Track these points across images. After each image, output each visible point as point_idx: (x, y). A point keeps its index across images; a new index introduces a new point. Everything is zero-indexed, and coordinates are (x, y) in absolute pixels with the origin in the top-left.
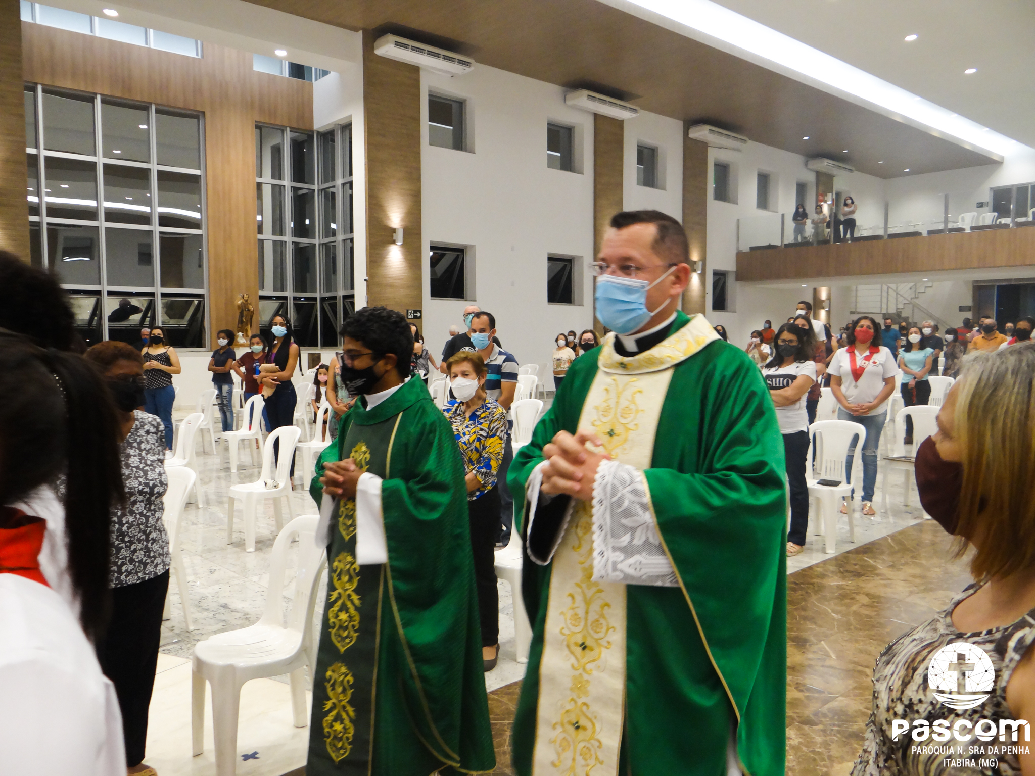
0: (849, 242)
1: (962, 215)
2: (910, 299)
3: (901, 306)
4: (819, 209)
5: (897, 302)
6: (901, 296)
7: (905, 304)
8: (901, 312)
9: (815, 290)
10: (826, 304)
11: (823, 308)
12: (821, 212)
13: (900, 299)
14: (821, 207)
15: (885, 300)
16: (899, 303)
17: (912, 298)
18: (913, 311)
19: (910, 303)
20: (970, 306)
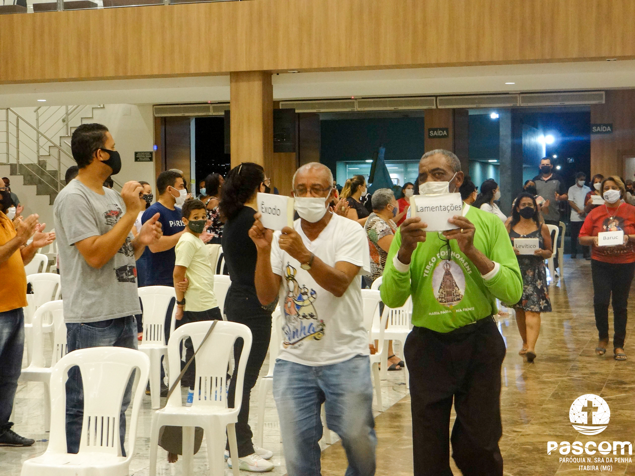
3: (43, 152)
6: (42, 135)
7: (50, 147)
13: (42, 140)
15: (13, 140)
16: (40, 147)
17: (61, 137)
18: (59, 160)
19: (55, 146)
20: (151, 153)
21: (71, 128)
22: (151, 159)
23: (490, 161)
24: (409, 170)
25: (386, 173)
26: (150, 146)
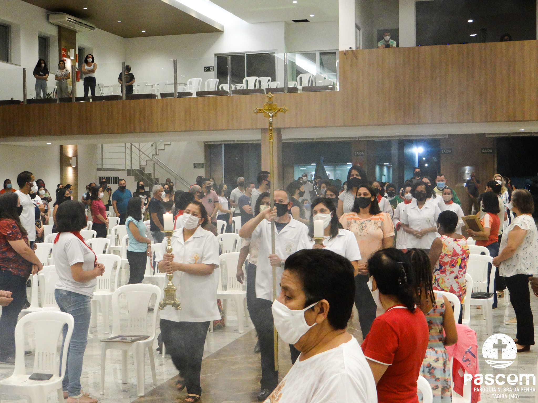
0: (91, 100)
1: (190, 80)
2: (151, 156)
3: (143, 163)
4: (62, 65)
5: (140, 159)
6: (143, 153)
7: (146, 161)
8: (143, 169)
9: (61, 147)
10: (73, 161)
11: (70, 165)
12: (64, 67)
13: (143, 156)
14: (64, 62)
15: (128, 157)
16: (141, 159)
17: (153, 155)
18: (154, 168)
19: (151, 160)
20: (203, 164)
21: (158, 150)
22: (203, 167)
23: (384, 164)
24: (336, 169)
25: (324, 171)
26: (201, 159)
